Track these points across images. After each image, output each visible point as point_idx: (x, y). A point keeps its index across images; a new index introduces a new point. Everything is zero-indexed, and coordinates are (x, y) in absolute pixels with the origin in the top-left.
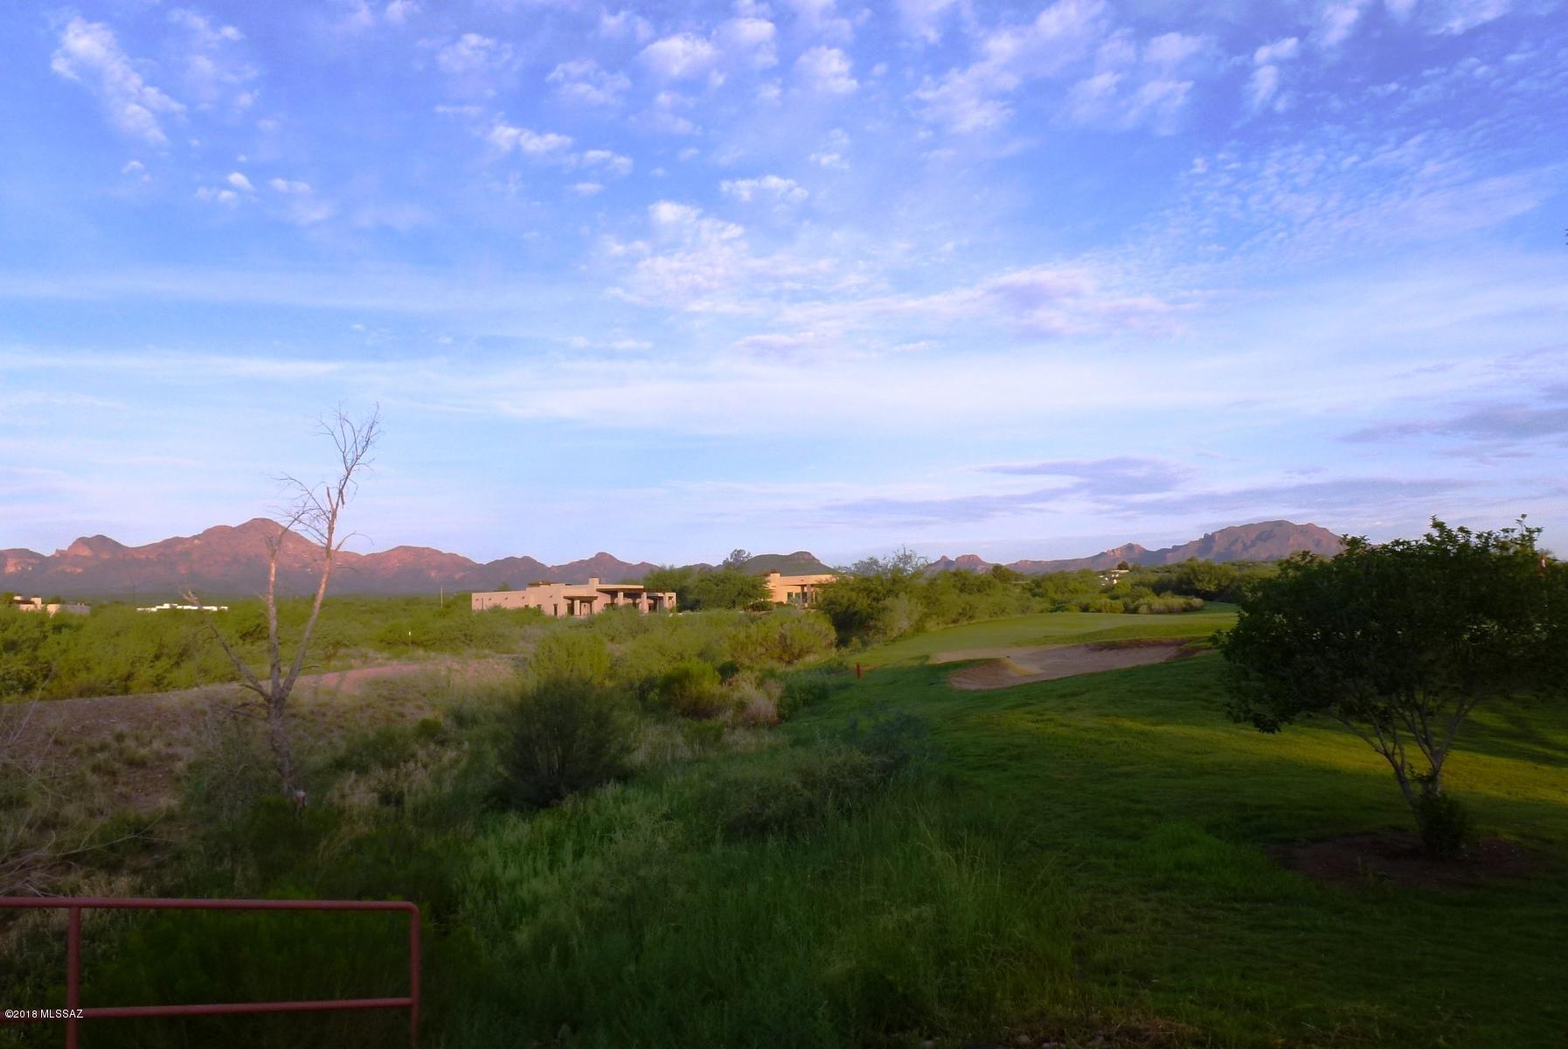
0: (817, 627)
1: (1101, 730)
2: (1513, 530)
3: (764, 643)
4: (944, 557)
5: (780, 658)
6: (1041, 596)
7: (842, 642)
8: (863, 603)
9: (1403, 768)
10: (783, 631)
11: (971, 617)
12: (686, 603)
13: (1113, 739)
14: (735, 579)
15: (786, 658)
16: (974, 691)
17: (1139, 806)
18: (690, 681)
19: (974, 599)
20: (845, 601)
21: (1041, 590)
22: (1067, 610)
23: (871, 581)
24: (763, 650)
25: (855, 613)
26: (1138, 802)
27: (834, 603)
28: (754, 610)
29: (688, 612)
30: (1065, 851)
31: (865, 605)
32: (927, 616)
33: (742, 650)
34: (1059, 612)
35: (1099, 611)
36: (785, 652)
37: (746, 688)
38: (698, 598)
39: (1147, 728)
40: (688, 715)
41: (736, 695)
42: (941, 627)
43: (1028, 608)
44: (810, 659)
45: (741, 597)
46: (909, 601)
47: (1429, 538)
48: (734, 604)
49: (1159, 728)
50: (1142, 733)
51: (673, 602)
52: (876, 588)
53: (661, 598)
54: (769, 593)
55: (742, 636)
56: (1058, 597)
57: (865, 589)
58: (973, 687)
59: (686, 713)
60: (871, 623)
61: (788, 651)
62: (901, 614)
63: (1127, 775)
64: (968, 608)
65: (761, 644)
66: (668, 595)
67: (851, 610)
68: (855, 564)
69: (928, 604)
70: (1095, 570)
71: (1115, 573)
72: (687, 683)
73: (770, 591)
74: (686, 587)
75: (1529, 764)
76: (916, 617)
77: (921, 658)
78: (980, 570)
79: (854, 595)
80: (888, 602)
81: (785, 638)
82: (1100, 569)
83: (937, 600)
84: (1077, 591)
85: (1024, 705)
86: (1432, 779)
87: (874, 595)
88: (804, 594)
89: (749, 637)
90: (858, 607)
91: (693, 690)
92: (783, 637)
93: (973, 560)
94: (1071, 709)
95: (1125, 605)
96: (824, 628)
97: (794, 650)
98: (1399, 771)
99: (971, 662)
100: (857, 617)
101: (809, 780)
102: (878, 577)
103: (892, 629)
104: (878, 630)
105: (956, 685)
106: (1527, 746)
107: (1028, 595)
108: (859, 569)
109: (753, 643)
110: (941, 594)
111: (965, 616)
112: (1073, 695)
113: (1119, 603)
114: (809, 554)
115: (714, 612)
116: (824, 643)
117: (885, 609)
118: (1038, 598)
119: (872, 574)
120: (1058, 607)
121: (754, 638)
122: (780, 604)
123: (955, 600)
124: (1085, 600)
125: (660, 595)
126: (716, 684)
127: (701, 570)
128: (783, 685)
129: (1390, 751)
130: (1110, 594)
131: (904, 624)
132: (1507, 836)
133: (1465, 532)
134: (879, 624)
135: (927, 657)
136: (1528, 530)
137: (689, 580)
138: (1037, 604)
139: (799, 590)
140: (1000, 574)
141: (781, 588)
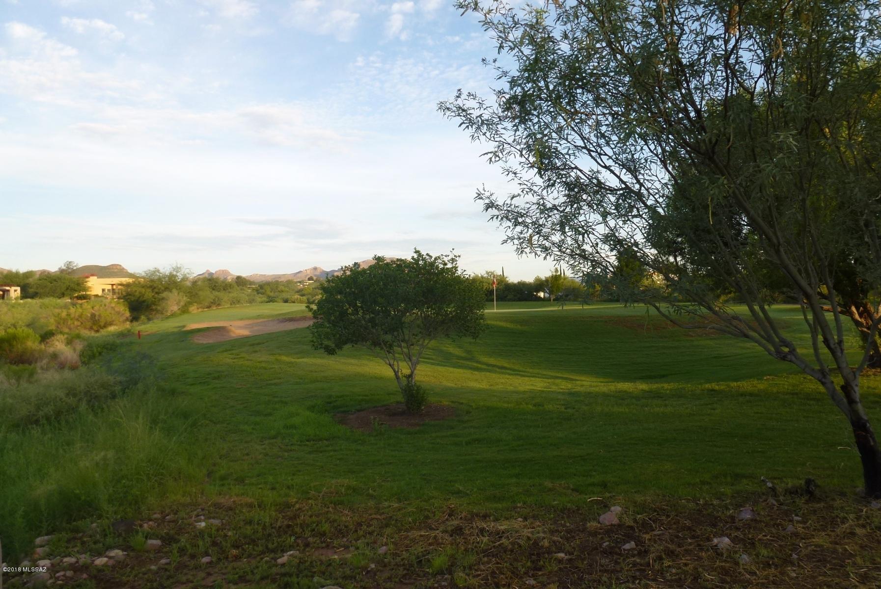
0: (117, 309)
1: (268, 362)
2: (448, 256)
3: (80, 319)
4: (208, 271)
5: (91, 328)
6: (263, 294)
7: (134, 319)
8: (149, 295)
9: (398, 371)
10: (93, 312)
11: (219, 305)
12: (26, 293)
13: (273, 366)
14: (64, 279)
15: (95, 328)
16: (206, 344)
17: (276, 399)
18: (16, 341)
19: (221, 294)
20: (137, 294)
21: (263, 291)
22: (276, 301)
23: (155, 282)
24: (79, 323)
25: (144, 302)
26: (277, 397)
27: (130, 295)
28: (78, 299)
29: (29, 300)
30: (228, 424)
31: (151, 296)
32: (190, 303)
33: (64, 323)
34: (271, 303)
35: (294, 302)
36: (94, 324)
37: (59, 345)
38: (37, 291)
39: (293, 360)
40: (15, 363)
41: (51, 350)
42: (200, 310)
43: (253, 300)
44: (112, 329)
45: (68, 291)
46: (178, 294)
47: (413, 258)
48: (63, 295)
49: (301, 360)
50: (291, 363)
51: (18, 293)
52: (158, 286)
53: (8, 291)
54: (86, 289)
55: (64, 314)
56: (272, 294)
57: (151, 287)
58: (205, 342)
59: (13, 362)
60: (154, 307)
61: (96, 323)
62: (173, 302)
63: (275, 384)
64: (217, 299)
65: (77, 320)
66: (13, 288)
67: (141, 299)
68: (145, 272)
69: (191, 296)
70: (295, 281)
71: (306, 282)
72: (15, 343)
73: (89, 287)
74: (28, 284)
75: (470, 371)
76: (182, 303)
77: (179, 327)
78: (229, 279)
79: (143, 290)
80: (164, 295)
81: (95, 316)
82: (299, 280)
83: (197, 294)
84: (283, 291)
85: (230, 350)
86: (410, 376)
87: (156, 290)
88: (113, 290)
89: (69, 315)
90: (146, 297)
91: (19, 347)
92: (93, 315)
93: (225, 272)
94: (256, 352)
95: (308, 299)
96: (122, 310)
97: (100, 323)
98: (396, 373)
99: (208, 329)
100: (145, 304)
101: (72, 392)
102: (160, 279)
103: (167, 311)
104: (157, 311)
105: (196, 341)
106: (470, 363)
107: (256, 293)
108: (147, 274)
109: (71, 319)
110: (199, 290)
111: (215, 304)
112: (259, 344)
113: (305, 298)
114: (120, 266)
115: (47, 300)
116: (121, 320)
117: (163, 299)
118: (260, 295)
119: (156, 278)
120: (271, 300)
121: (72, 316)
122: (97, 296)
123: (208, 295)
124: (285, 296)
125: (8, 288)
126: (37, 344)
127: (41, 273)
128: (86, 343)
129: (392, 363)
130: (301, 293)
131: (175, 308)
132: (445, 402)
133: (430, 256)
134: (159, 308)
135: (184, 326)
136: (455, 256)
137: (31, 280)
138: (259, 298)
139: (110, 287)
140: (240, 281)
141: (96, 286)
